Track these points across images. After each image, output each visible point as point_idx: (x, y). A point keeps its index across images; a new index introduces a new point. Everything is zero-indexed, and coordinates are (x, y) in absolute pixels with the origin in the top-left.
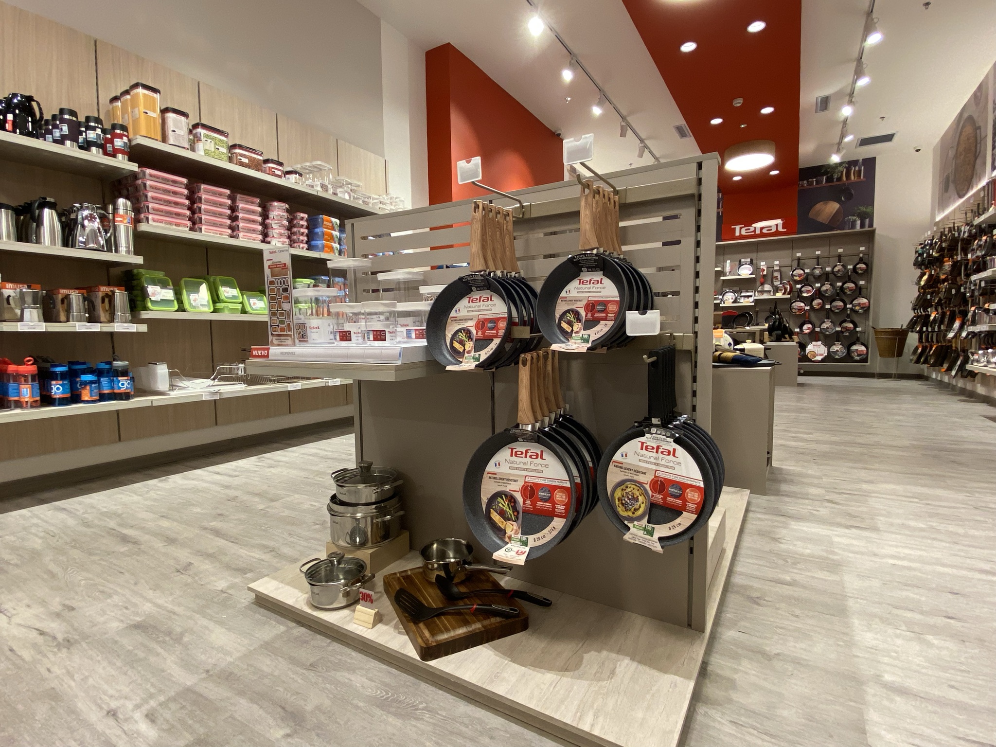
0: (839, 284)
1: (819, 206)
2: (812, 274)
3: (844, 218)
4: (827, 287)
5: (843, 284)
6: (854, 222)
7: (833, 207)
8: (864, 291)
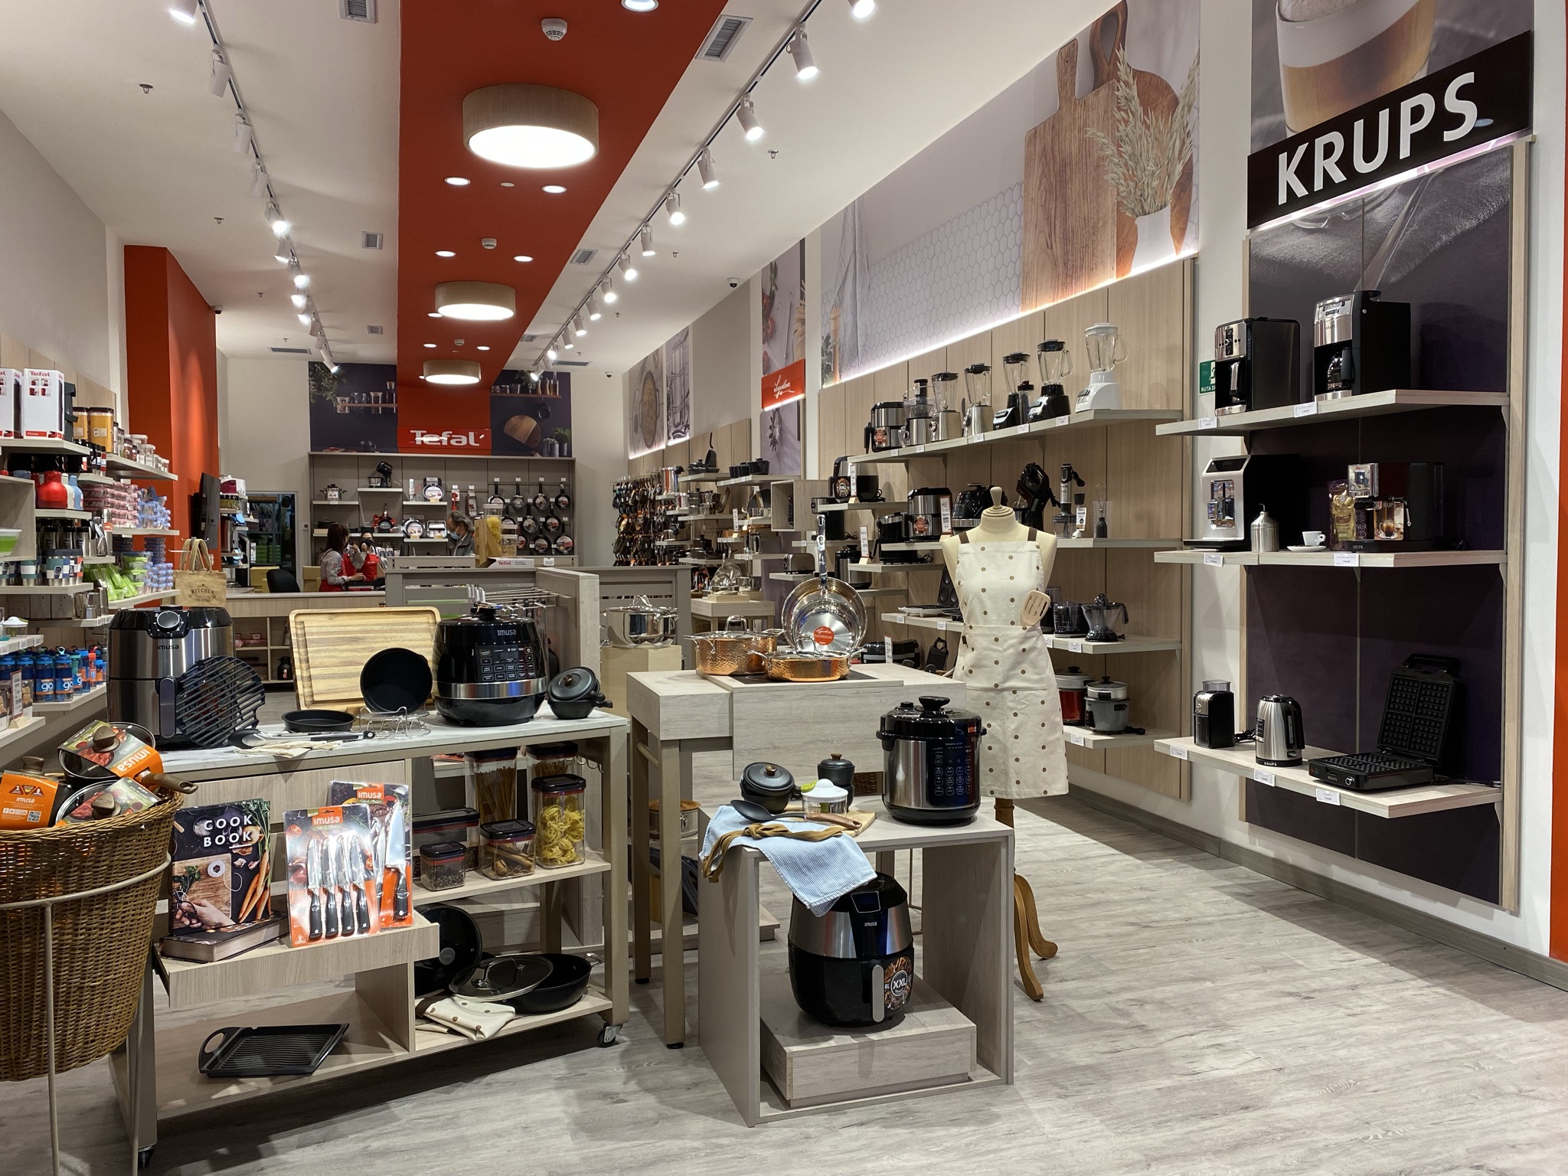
0: (543, 519)
1: (514, 420)
2: (512, 504)
3: (542, 439)
4: (529, 522)
5: (546, 520)
6: (553, 445)
7: (530, 424)
8: (567, 528)
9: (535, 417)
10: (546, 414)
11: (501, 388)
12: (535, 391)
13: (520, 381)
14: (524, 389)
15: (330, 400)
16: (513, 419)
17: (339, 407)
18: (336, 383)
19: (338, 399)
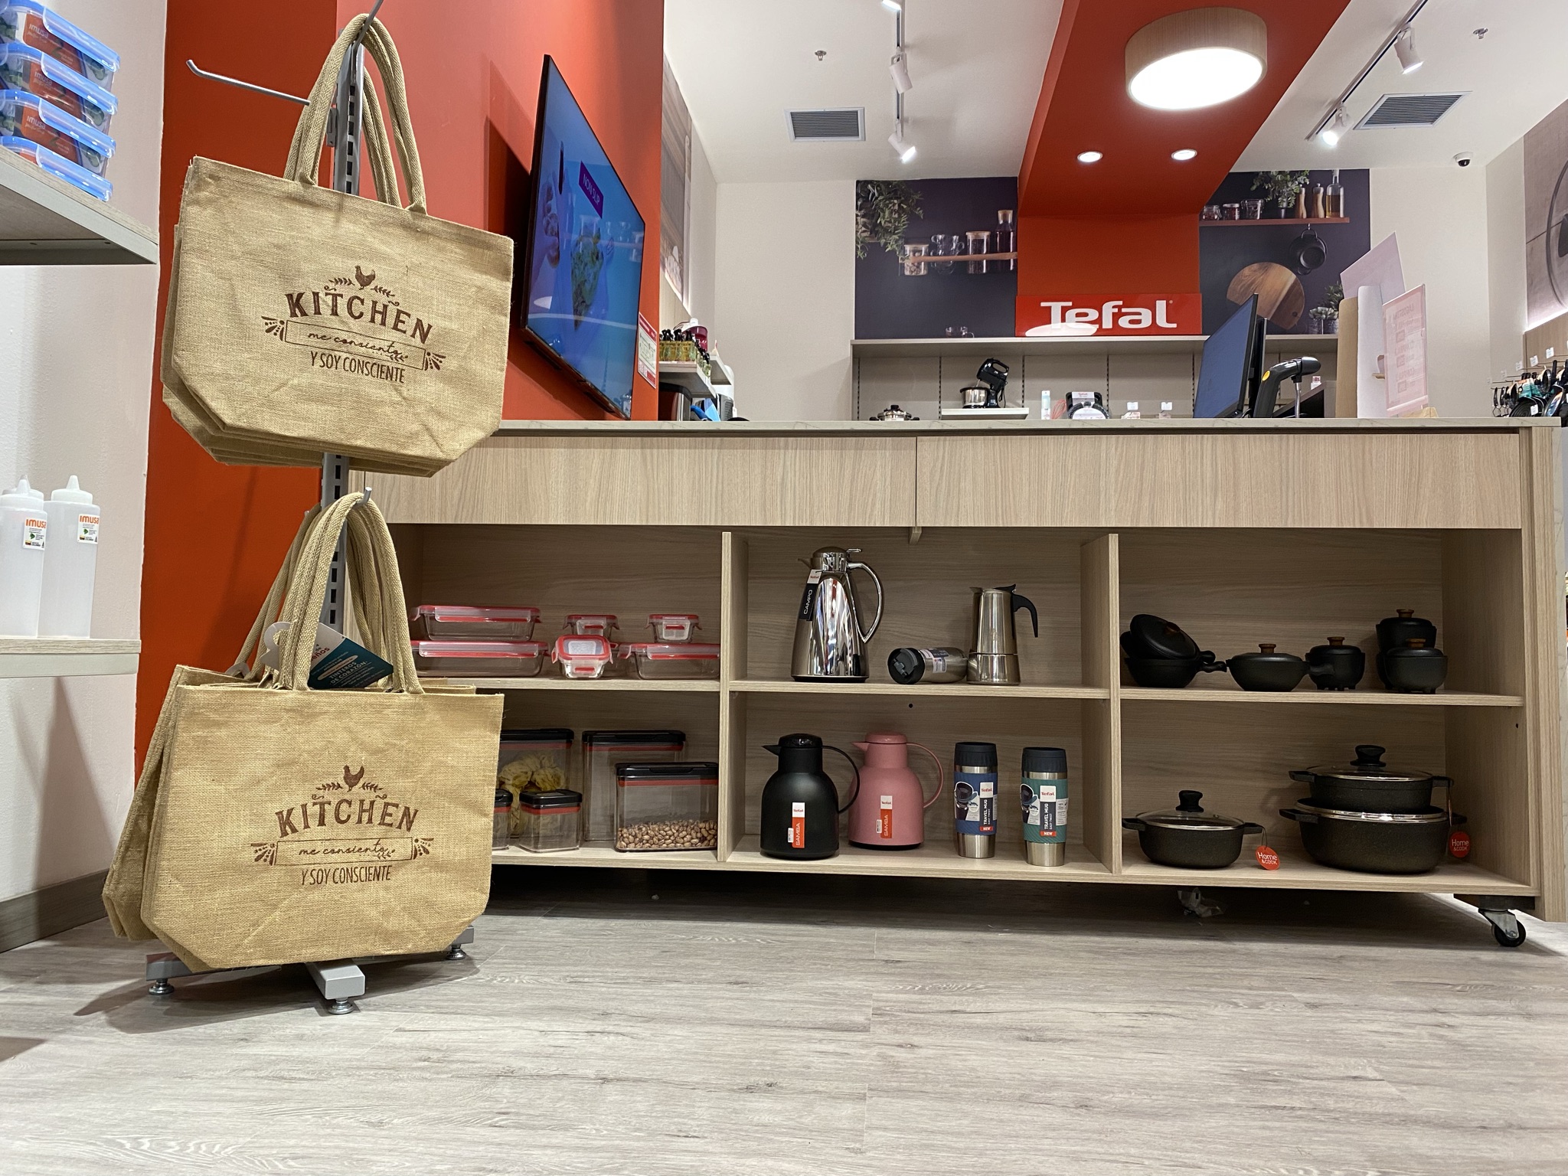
1: (1247, 273)
3: (1307, 311)
7: (1280, 279)
9: (1293, 265)
10: (1316, 259)
11: (1222, 209)
12: (1292, 212)
13: (1262, 193)
14: (1271, 210)
15: (893, 251)
16: (1246, 271)
17: (908, 263)
18: (904, 218)
19: (908, 248)
